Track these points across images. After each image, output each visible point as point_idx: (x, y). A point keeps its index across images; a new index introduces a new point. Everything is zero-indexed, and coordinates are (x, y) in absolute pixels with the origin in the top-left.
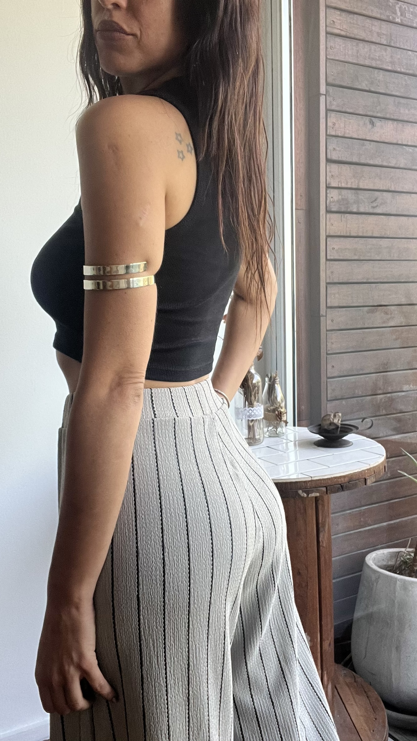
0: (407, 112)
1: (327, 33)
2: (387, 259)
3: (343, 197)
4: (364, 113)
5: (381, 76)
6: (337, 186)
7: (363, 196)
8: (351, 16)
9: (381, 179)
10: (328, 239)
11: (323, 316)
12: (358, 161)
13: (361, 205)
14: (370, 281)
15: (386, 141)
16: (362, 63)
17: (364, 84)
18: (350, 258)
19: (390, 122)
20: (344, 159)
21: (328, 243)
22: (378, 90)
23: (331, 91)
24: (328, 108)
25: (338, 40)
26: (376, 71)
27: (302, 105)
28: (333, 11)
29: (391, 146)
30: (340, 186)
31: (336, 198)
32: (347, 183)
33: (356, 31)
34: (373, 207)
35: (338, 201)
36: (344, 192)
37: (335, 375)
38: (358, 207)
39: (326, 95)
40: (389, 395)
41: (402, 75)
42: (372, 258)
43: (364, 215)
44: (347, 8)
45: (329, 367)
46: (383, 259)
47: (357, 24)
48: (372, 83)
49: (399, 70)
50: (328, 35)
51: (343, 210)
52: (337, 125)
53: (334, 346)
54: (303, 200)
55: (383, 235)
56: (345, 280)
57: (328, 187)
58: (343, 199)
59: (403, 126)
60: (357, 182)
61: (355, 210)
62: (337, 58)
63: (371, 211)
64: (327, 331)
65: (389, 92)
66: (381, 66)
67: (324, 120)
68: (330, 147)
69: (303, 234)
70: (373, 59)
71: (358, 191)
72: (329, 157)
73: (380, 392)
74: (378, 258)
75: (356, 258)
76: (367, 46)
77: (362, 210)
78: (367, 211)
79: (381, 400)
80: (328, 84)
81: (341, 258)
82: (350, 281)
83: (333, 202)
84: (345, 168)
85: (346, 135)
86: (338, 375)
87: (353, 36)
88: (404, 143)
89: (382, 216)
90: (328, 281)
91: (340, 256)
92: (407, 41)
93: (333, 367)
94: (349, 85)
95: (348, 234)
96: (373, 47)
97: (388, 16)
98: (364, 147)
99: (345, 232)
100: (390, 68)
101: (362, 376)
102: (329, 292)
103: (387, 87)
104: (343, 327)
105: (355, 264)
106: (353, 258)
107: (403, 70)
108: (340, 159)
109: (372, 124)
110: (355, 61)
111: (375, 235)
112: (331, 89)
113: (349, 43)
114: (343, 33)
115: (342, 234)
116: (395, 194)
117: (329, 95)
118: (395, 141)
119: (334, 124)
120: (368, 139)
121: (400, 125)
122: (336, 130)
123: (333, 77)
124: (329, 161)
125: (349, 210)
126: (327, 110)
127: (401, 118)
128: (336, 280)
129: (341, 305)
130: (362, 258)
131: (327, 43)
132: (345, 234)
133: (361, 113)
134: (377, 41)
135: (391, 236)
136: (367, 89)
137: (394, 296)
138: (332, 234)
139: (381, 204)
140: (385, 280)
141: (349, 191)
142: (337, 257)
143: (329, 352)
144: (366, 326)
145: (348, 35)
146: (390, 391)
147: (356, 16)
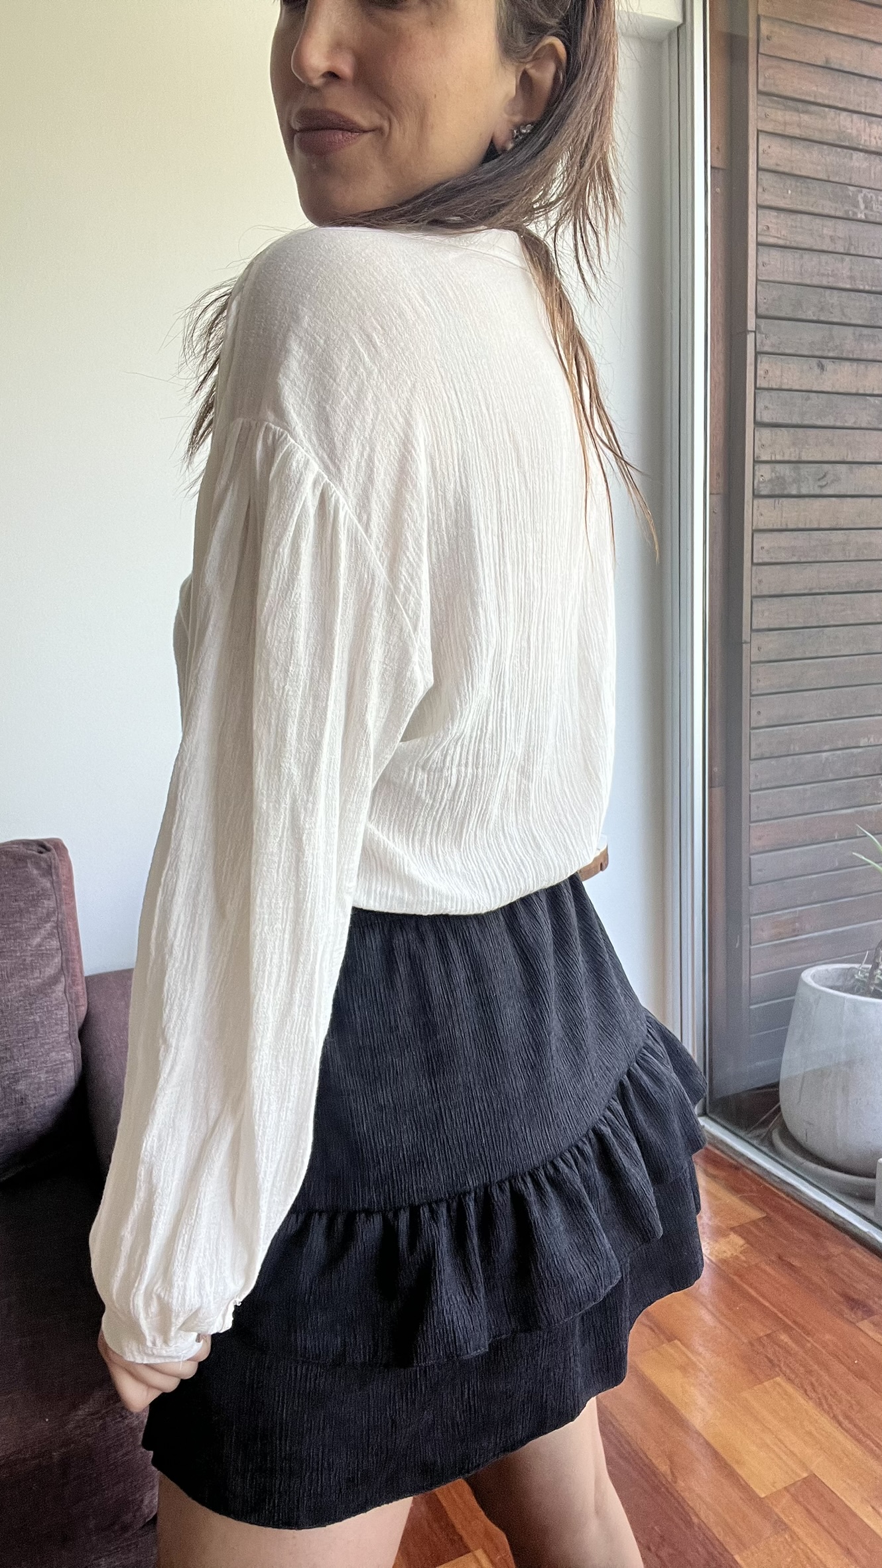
0: (872, 346)
1: (758, 244)
2: (839, 559)
3: (778, 474)
4: (810, 353)
5: (833, 298)
6: (769, 459)
7: (805, 470)
8: (794, 216)
9: (832, 445)
10: (755, 535)
11: (746, 643)
12: (799, 422)
13: (802, 484)
14: (814, 591)
15: (841, 390)
16: (808, 282)
17: (810, 312)
18: (786, 561)
19: (848, 363)
20: (780, 421)
21: (755, 540)
22: (830, 320)
23: (762, 326)
24: (758, 350)
25: (774, 253)
26: (828, 292)
27: (720, 346)
28: (767, 212)
29: (848, 398)
30: (773, 459)
31: (767, 477)
32: (783, 456)
33: (799, 238)
34: (821, 487)
35: (769, 481)
36: (778, 467)
37: (763, 723)
38: (799, 488)
39: (755, 332)
40: (839, 752)
41: (865, 295)
42: (818, 559)
43: (807, 500)
44: (787, 206)
45: (754, 713)
46: (834, 559)
47: (802, 227)
48: (822, 309)
49: (861, 287)
50: (759, 247)
51: (777, 493)
52: (770, 373)
53: (760, 684)
54: (721, 480)
55: (833, 525)
56: (778, 592)
57: (756, 462)
58: (778, 478)
59: (866, 367)
60: (797, 452)
61: (794, 492)
62: (771, 279)
63: (817, 491)
64: (752, 663)
65: (846, 321)
66: (835, 285)
67: (753, 367)
68: (760, 405)
69: (719, 529)
70: (823, 275)
71: (800, 465)
72: (758, 418)
73: (826, 747)
74: (827, 559)
75: (795, 559)
76: (815, 256)
77: (804, 491)
78: (812, 492)
79: (827, 759)
80: (758, 316)
81: (773, 561)
82: (785, 593)
83: (764, 482)
84: (784, 435)
85: (784, 387)
86: (767, 725)
87: (794, 244)
88: (868, 392)
89: (834, 499)
90: (754, 593)
91: (772, 558)
92: (873, 245)
93: (759, 713)
94: (790, 315)
95: (784, 527)
96: (824, 257)
97: (847, 212)
98: (809, 402)
99: (779, 523)
100: (848, 286)
101: (800, 726)
102: (755, 608)
103: (843, 314)
104: (773, 658)
105: (793, 568)
106: (790, 560)
107: (867, 288)
108: (774, 421)
109: (822, 367)
110: (797, 281)
111: (822, 526)
112: (762, 322)
113: (789, 254)
114: (781, 242)
115: (775, 527)
116: (854, 466)
117: (760, 333)
118: (854, 391)
119: (766, 372)
120: (814, 389)
121: (862, 366)
122: (769, 381)
123: (766, 306)
124: (758, 424)
125: (786, 492)
126: (757, 353)
127: (863, 357)
128: (765, 593)
129: (772, 626)
130: (803, 560)
131: (759, 258)
132: (779, 527)
133: (806, 353)
134: (830, 249)
135: (845, 527)
136: (815, 318)
137: (849, 612)
138: (761, 527)
139: (832, 482)
140: (837, 590)
141: (787, 465)
142: (767, 560)
143: (754, 693)
144: (808, 655)
145: (788, 244)
146: (840, 746)
147: (800, 216)
